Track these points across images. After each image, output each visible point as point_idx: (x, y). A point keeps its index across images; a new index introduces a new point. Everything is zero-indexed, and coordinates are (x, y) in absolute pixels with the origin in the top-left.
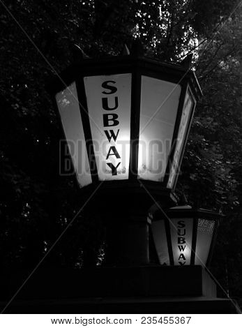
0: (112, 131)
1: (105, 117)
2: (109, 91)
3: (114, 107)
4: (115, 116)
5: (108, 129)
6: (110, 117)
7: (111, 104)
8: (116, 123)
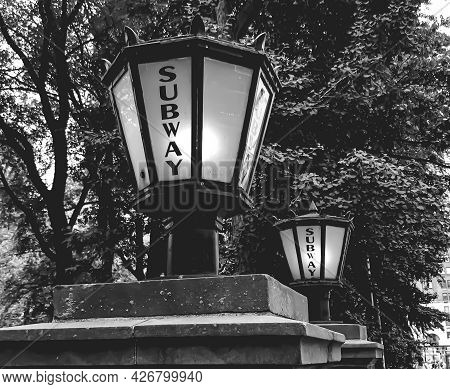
0: (171, 124)
1: (163, 108)
2: (168, 78)
3: (173, 96)
4: (175, 107)
5: (167, 122)
6: (169, 108)
7: (170, 93)
8: (176, 115)
